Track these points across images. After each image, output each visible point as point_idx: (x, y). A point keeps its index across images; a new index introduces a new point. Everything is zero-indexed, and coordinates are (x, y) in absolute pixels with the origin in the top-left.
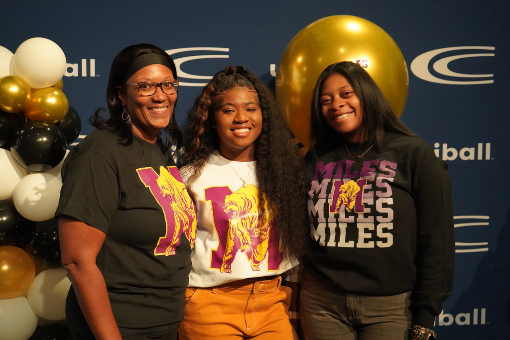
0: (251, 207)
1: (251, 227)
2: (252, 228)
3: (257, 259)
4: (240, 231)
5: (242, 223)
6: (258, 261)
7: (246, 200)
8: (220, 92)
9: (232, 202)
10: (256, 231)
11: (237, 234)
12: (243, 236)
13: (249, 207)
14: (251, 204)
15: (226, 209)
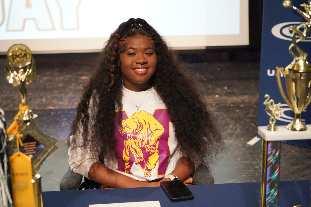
0: (142, 128)
1: (142, 144)
2: (143, 146)
3: (149, 168)
4: (134, 149)
5: (135, 142)
6: (150, 169)
7: (138, 123)
8: (124, 39)
9: (127, 126)
10: (146, 147)
11: (131, 151)
12: (136, 152)
13: (141, 128)
14: (142, 126)
15: (122, 132)
